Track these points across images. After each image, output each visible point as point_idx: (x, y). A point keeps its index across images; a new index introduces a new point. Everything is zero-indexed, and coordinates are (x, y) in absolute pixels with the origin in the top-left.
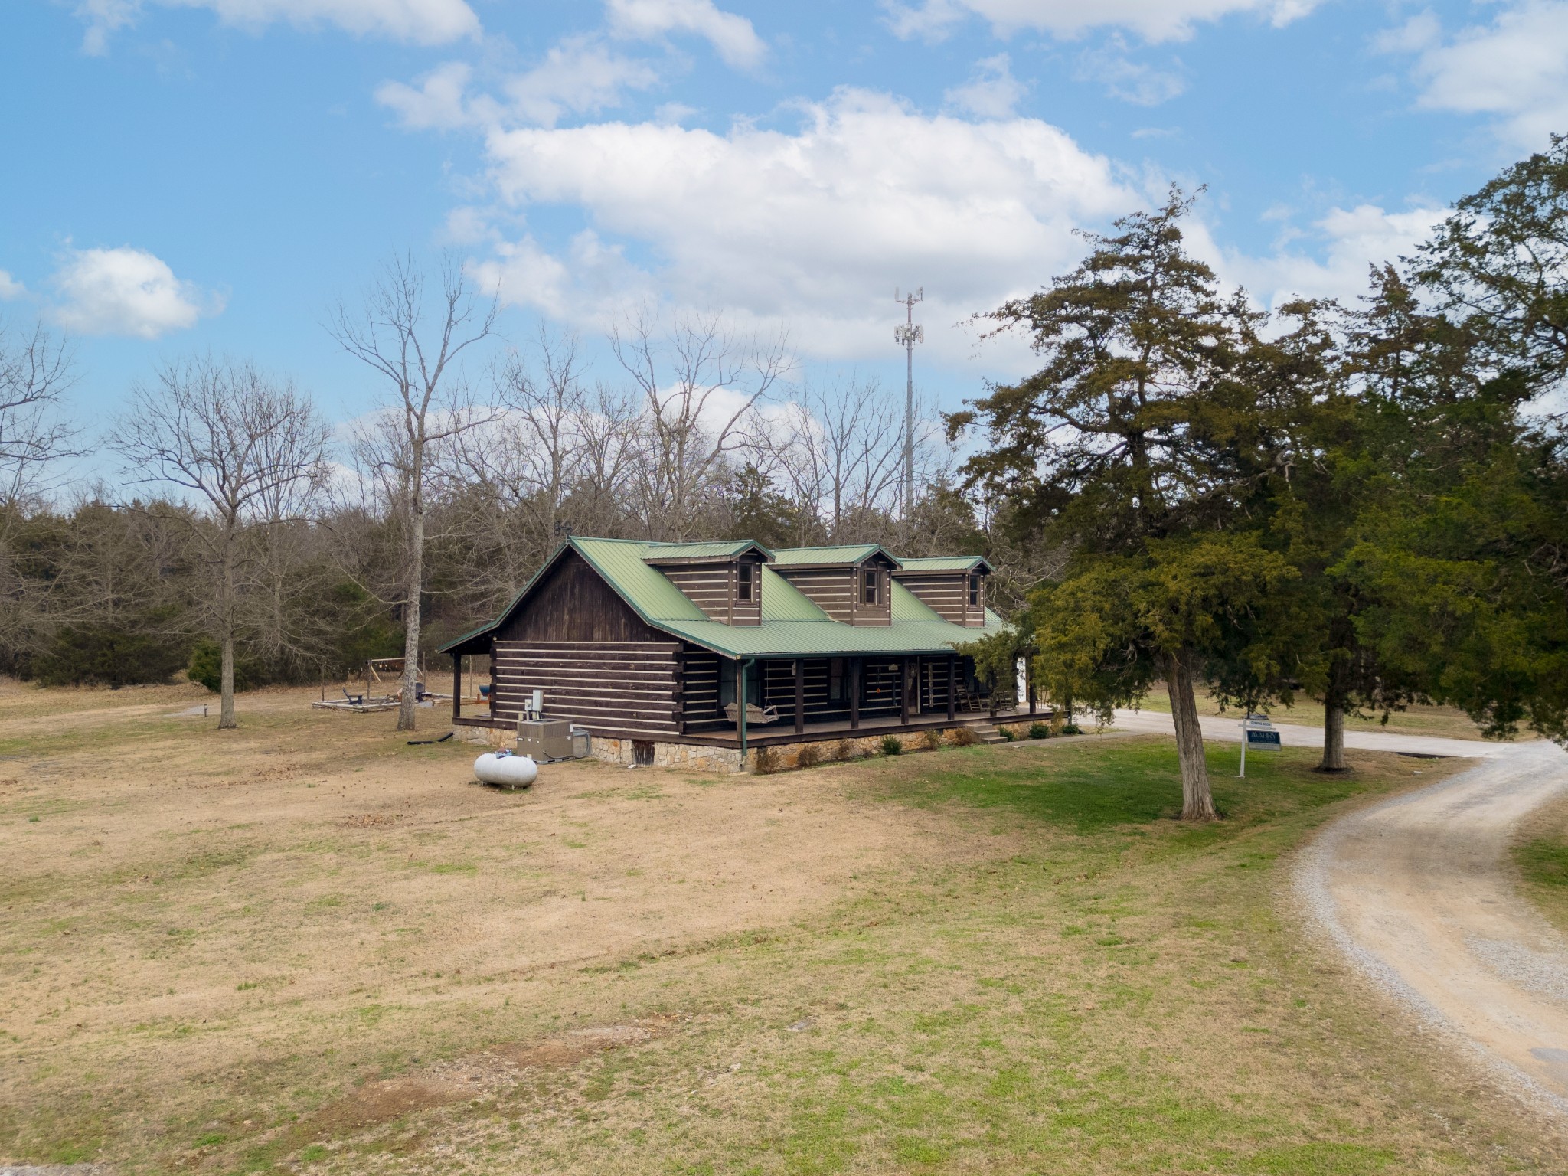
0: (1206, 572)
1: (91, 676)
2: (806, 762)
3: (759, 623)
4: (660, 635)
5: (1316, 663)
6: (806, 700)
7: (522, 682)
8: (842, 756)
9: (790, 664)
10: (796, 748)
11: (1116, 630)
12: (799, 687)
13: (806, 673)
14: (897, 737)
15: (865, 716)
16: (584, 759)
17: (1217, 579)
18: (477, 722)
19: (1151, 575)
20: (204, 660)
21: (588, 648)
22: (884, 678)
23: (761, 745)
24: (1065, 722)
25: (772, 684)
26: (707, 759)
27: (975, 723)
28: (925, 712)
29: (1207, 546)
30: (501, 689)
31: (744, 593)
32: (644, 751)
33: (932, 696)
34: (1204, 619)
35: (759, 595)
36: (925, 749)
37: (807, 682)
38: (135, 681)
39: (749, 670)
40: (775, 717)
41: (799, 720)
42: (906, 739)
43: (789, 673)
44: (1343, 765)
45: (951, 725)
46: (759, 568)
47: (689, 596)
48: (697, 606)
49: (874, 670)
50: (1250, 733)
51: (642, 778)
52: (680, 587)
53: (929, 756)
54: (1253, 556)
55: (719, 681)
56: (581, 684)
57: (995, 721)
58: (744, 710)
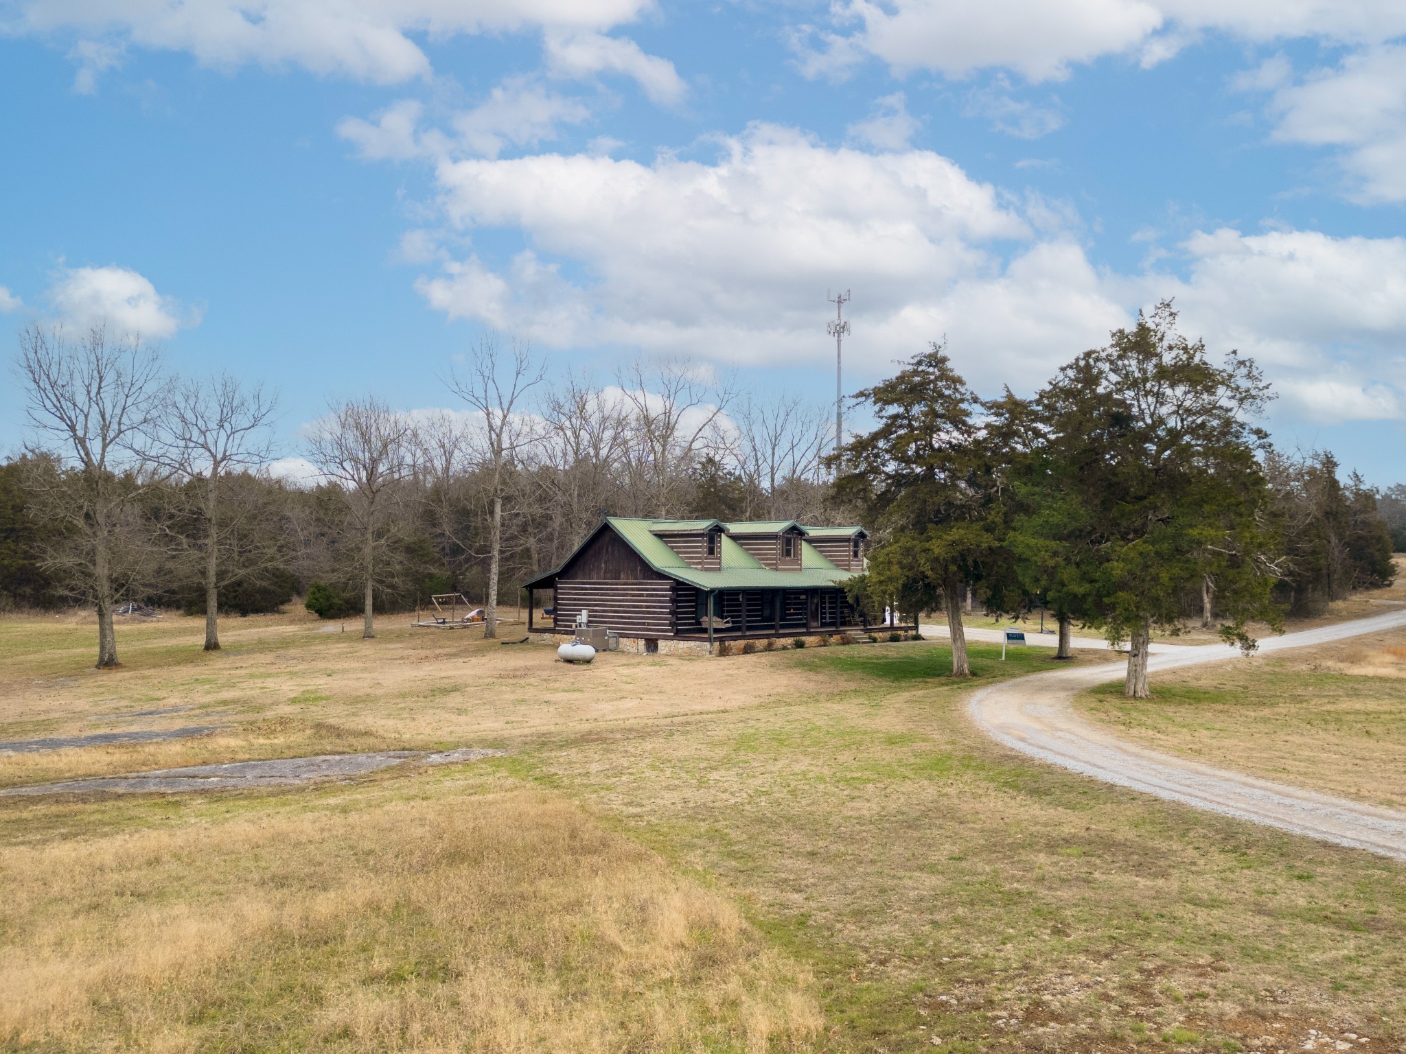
0: (953, 543)
1: (226, 607)
2: (748, 650)
3: (720, 569)
4: (661, 576)
5: (1013, 591)
6: (748, 616)
7: (575, 605)
8: (769, 648)
9: (738, 594)
10: (742, 643)
11: (910, 574)
12: (744, 608)
13: (748, 600)
14: (803, 638)
15: (783, 627)
16: (615, 650)
17: (960, 548)
18: (544, 631)
19: (927, 545)
20: (318, 595)
21: (617, 584)
22: (795, 604)
23: (721, 640)
24: (914, 632)
25: (728, 606)
26: (690, 648)
27: (854, 632)
28: (823, 625)
29: (955, 530)
30: (561, 610)
31: (711, 551)
32: (652, 645)
33: (828, 615)
34: (953, 568)
35: (720, 553)
36: (821, 646)
37: (748, 605)
38: (257, 611)
39: (714, 597)
40: (729, 625)
41: (744, 628)
42: (808, 640)
43: (738, 600)
44: (1070, 655)
45: (838, 632)
46: (720, 537)
47: (678, 553)
48: (683, 559)
49: (789, 599)
50: (1008, 634)
51: (651, 658)
52: (672, 548)
53: (822, 649)
54: (978, 535)
55: (697, 604)
56: (613, 606)
57: (866, 631)
58: (712, 621)
